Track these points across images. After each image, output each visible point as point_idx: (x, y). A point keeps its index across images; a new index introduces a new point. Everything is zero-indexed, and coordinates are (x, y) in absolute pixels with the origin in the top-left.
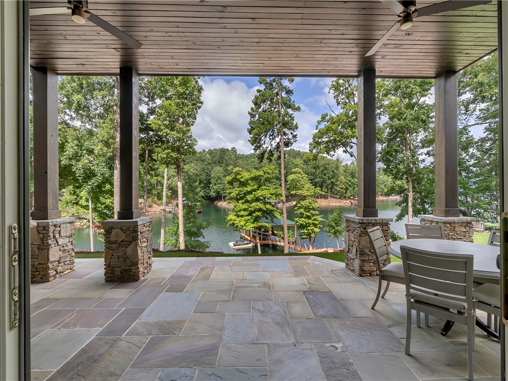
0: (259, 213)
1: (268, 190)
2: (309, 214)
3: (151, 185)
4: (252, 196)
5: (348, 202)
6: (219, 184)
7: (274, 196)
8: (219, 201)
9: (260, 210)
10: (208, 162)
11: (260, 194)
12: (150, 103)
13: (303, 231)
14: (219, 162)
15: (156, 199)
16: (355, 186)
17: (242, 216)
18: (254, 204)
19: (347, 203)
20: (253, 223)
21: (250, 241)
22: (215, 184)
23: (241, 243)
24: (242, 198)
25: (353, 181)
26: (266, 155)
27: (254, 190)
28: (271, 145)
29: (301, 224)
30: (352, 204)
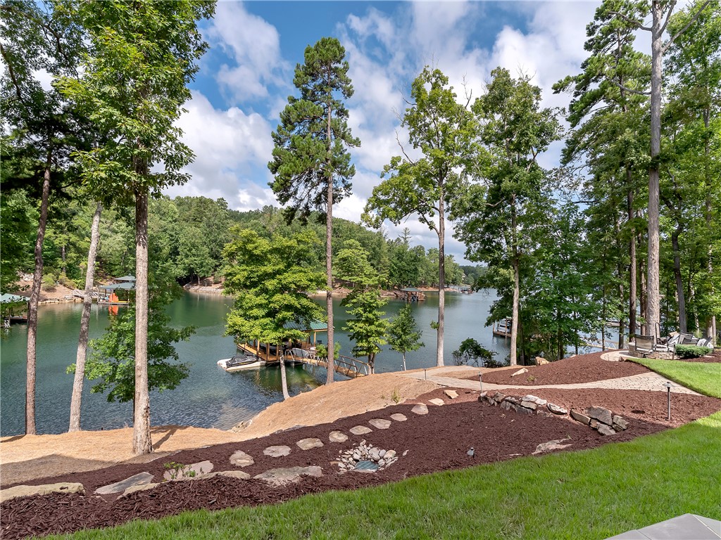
0: (288, 314)
1: (305, 272)
2: (371, 316)
3: (53, 248)
4: (275, 282)
5: (392, 293)
6: (194, 255)
7: (314, 283)
8: (192, 284)
9: (288, 307)
10: (172, 217)
11: (290, 280)
12: (62, 70)
13: (360, 344)
14: (195, 220)
15: (63, 276)
16: (402, 272)
17: (256, 318)
18: (278, 297)
19: (391, 295)
20: (276, 329)
21: (257, 357)
22: (187, 256)
23: (241, 361)
24: (254, 285)
25: (400, 264)
26: (299, 214)
27: (279, 272)
28: (310, 196)
29: (358, 333)
30: (397, 296)
